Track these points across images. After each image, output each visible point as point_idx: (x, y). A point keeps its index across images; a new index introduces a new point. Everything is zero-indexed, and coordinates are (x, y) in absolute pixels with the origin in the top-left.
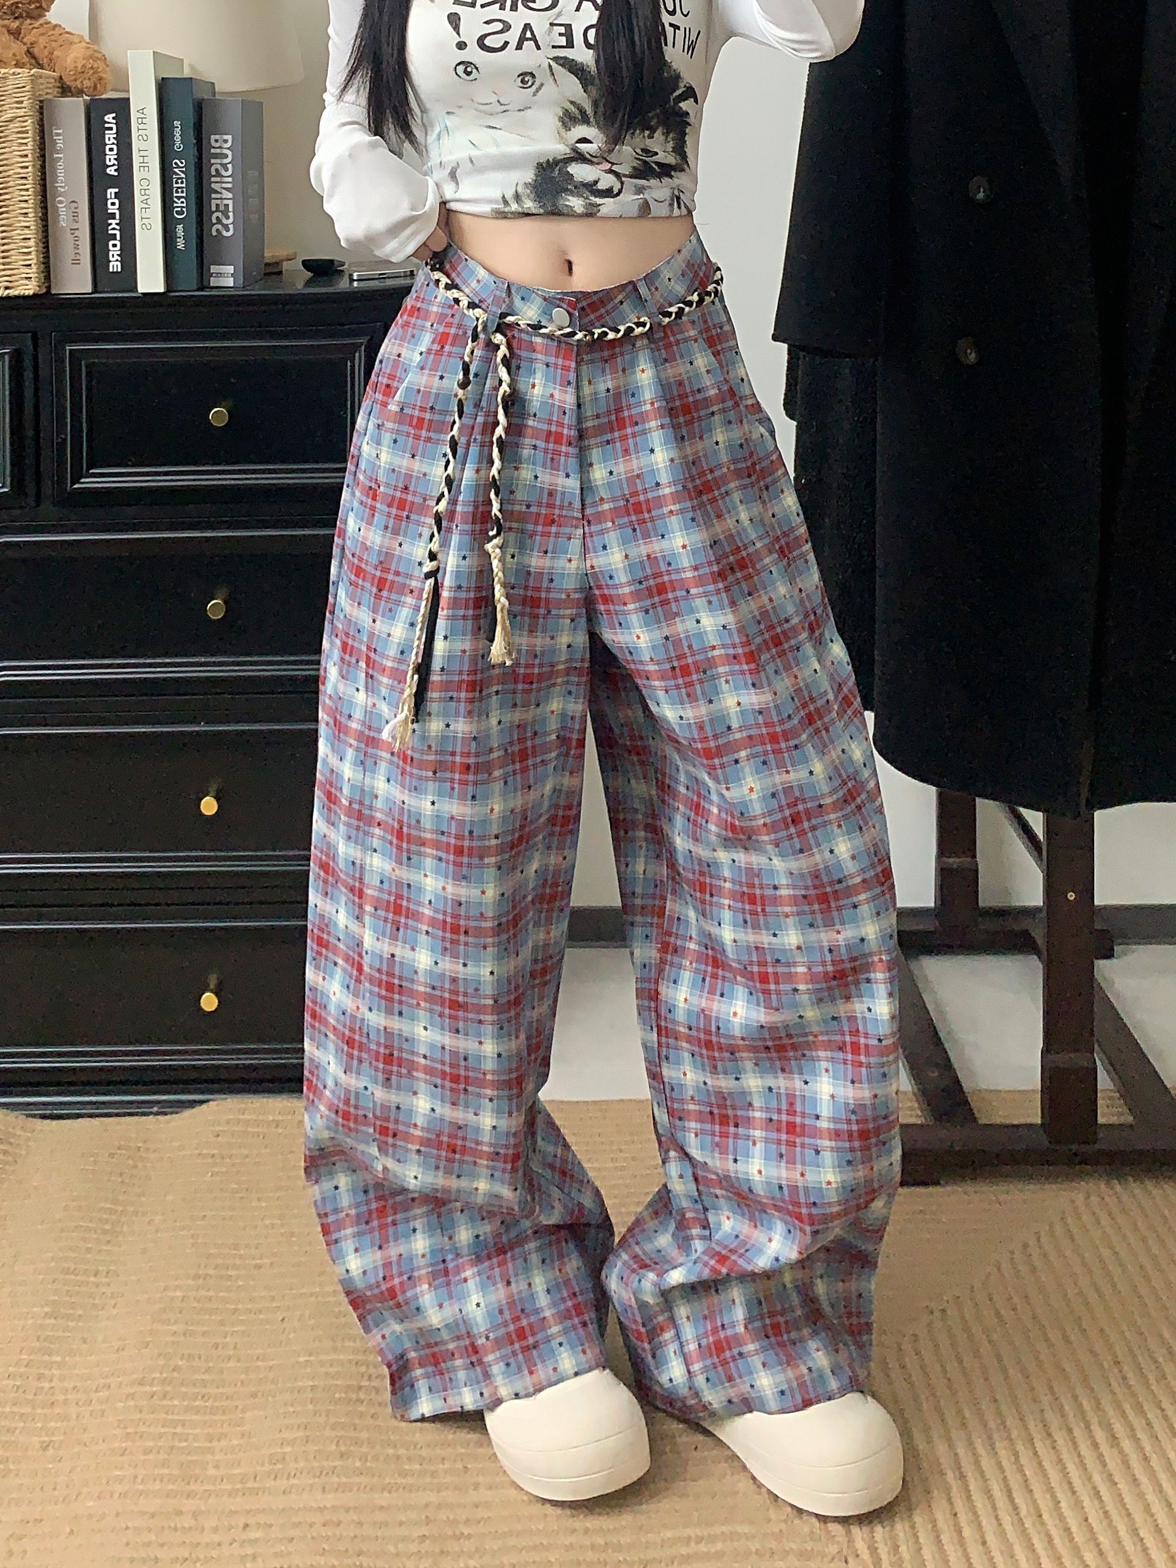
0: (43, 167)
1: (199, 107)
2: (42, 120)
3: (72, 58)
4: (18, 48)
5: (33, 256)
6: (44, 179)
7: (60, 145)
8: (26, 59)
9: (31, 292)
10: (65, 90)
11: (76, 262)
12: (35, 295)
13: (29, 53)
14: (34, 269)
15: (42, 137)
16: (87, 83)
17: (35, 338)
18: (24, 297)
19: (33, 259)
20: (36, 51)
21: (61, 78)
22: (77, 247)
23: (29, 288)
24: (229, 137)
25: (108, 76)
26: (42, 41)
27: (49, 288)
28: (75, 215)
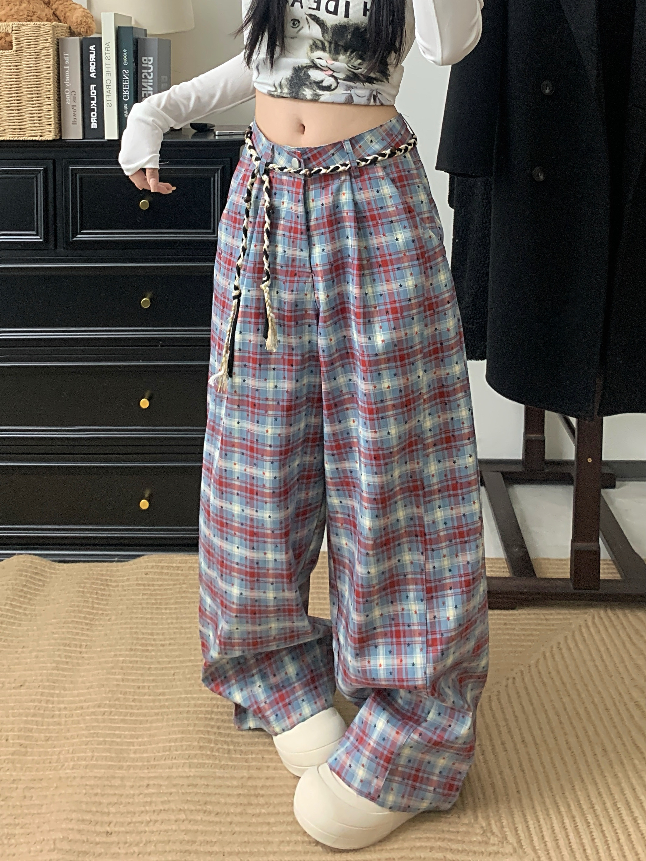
0: (59, 73)
1: (136, 42)
2: (58, 49)
3: (75, 17)
4: (48, 11)
5: (52, 120)
6: (59, 79)
7: (67, 62)
8: (52, 17)
9: (51, 139)
10: (72, 34)
11: (74, 123)
12: (54, 140)
13: (54, 14)
14: (53, 126)
15: (58, 58)
16: (82, 30)
17: (54, 161)
18: (47, 141)
19: (52, 121)
20: (58, 13)
21: (70, 28)
22: (75, 115)
23: (50, 136)
24: (151, 58)
25: (94, 26)
26: (61, 8)
27: (61, 136)
28: (74, 98)
